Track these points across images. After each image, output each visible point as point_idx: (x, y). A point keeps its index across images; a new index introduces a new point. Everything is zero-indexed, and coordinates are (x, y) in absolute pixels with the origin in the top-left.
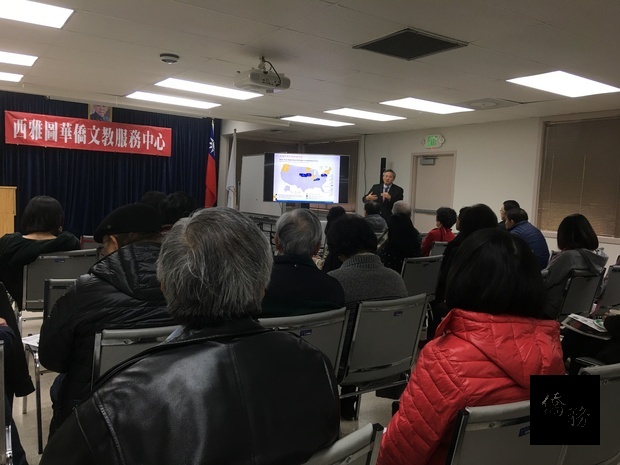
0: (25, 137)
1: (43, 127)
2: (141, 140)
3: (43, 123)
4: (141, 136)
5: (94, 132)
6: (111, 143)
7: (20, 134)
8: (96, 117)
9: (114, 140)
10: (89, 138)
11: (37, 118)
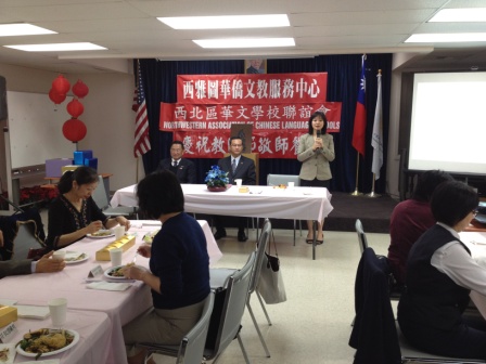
0: (192, 97)
1: (206, 86)
2: (295, 89)
3: (207, 82)
4: (294, 84)
5: (250, 86)
6: (265, 95)
7: (188, 95)
8: (252, 70)
9: (268, 91)
10: (245, 93)
11: (201, 79)
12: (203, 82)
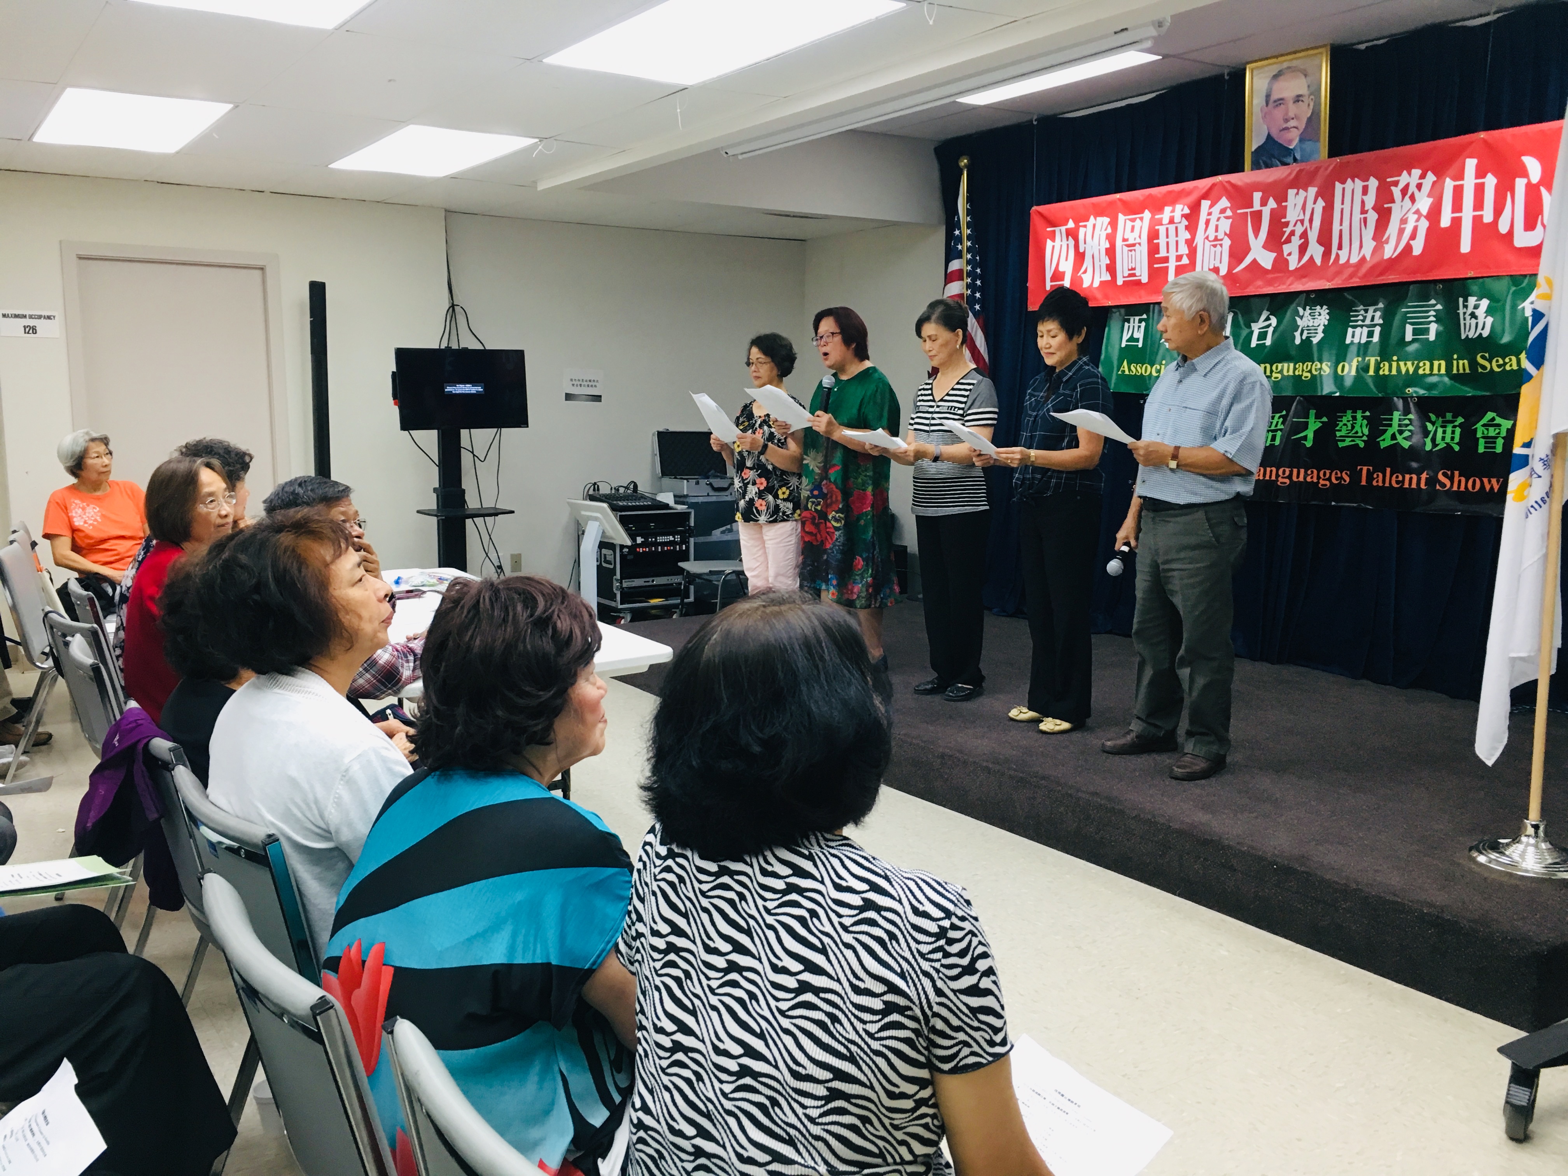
2: (1434, 213)
4: (1435, 191)
5: (1257, 220)
6: (1315, 251)
8: (1269, 152)
9: (1325, 239)
10: (1239, 251)
11: (1100, 212)
12: (1103, 221)
